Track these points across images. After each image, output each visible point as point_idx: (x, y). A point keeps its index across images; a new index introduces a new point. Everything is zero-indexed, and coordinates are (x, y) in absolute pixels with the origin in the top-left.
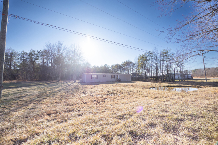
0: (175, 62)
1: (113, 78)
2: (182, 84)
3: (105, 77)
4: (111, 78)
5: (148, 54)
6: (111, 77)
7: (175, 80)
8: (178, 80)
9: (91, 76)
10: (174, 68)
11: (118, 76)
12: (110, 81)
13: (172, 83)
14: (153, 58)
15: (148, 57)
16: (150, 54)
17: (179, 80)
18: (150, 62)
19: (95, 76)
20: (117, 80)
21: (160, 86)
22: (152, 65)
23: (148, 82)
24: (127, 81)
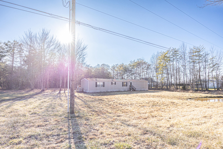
0: (209, 65)
1: (125, 86)
2: (220, 94)
3: (113, 85)
4: (123, 86)
5: (171, 52)
6: (123, 84)
7: (209, 89)
8: (214, 90)
9: (96, 83)
10: (208, 72)
11: (131, 83)
12: (121, 90)
13: (208, 93)
14: (178, 57)
15: (172, 56)
16: (175, 52)
17: (215, 88)
18: (175, 62)
19: (101, 83)
20: (130, 89)
21: (196, 97)
22: (178, 67)
23: (173, 91)
24: (143, 90)
